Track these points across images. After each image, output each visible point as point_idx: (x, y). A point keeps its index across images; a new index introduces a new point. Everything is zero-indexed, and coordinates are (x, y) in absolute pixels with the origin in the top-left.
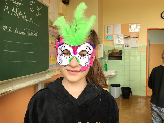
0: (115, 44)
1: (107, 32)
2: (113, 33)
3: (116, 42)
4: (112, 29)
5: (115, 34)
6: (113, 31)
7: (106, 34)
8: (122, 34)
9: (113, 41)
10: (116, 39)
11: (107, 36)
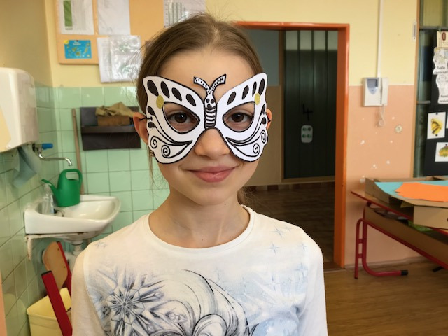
0: (108, 80)
1: (69, 22)
2: (96, 29)
3: (111, 70)
4: (89, 13)
5: (105, 36)
6: (95, 20)
7: (63, 30)
8: (133, 37)
9: (98, 65)
10: (109, 55)
11: (66, 42)
